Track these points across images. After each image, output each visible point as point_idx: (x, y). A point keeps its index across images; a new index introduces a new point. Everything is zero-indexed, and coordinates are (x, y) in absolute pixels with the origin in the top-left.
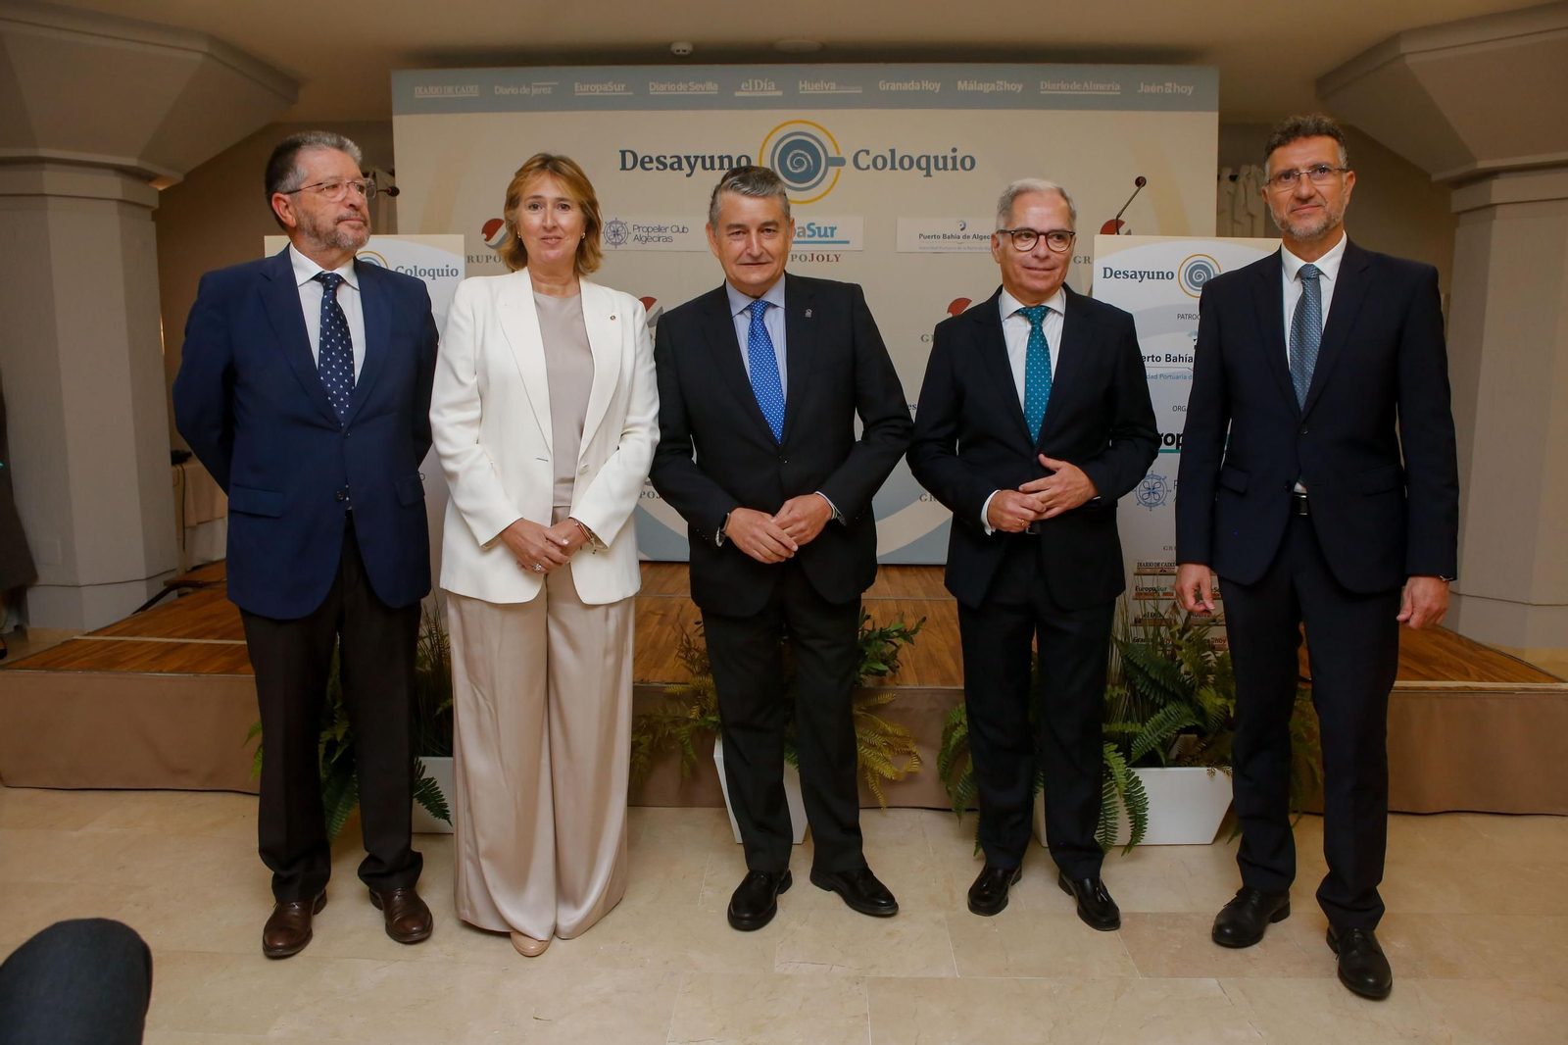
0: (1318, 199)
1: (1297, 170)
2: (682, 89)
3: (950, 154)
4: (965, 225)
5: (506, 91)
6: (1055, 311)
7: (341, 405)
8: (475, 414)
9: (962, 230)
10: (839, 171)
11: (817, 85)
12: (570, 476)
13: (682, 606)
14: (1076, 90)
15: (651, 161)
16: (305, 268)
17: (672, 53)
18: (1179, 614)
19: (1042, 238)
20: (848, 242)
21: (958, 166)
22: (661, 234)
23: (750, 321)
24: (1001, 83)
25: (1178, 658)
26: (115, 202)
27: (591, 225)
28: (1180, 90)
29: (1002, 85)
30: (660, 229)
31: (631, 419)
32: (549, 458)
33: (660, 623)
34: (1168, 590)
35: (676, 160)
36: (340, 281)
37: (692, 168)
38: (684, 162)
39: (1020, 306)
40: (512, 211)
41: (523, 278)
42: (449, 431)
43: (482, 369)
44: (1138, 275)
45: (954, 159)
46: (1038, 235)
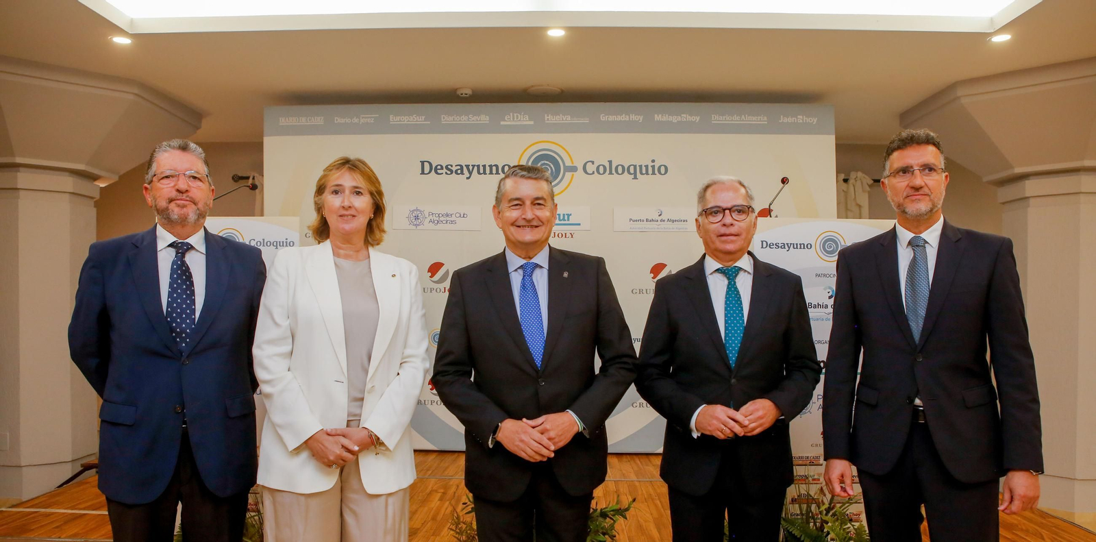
0: (926, 190)
1: (912, 167)
2: (464, 119)
3: (650, 164)
4: (661, 212)
5: (343, 121)
6: (745, 271)
7: (183, 340)
8: (288, 348)
9: (659, 216)
10: (573, 175)
11: (558, 117)
12: (360, 396)
13: (458, 486)
14: (737, 121)
15: (442, 168)
16: (165, 238)
17: (458, 96)
18: (825, 495)
19: (727, 212)
20: (579, 224)
21: (656, 172)
22: (448, 219)
23: (522, 277)
24: (685, 116)
25: (825, 530)
26: (67, 196)
27: (378, 210)
28: (808, 120)
29: (686, 117)
30: (447, 215)
31: (408, 352)
32: (346, 381)
33: (441, 499)
34: (816, 477)
35: (459, 167)
36: (190, 248)
37: (470, 173)
38: (465, 168)
39: (719, 266)
40: (320, 197)
41: (327, 246)
42: (267, 362)
43: (292, 314)
44: (786, 246)
45: (653, 167)
46: (724, 210)
